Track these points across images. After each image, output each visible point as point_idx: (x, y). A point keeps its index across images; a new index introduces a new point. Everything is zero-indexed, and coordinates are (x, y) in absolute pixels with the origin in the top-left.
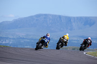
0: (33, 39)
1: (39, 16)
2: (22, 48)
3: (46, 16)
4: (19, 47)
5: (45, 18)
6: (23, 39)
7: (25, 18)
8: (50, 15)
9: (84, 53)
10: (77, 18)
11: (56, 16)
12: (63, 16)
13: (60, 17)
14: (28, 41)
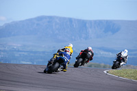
0: (31, 52)
1: (40, 19)
2: (17, 65)
3: (51, 18)
4: (12, 62)
5: (49, 22)
6: (19, 51)
7: (21, 21)
8: (57, 17)
9: (105, 72)
10: (95, 21)
11: (64, 18)
12: (75, 19)
13: (70, 20)
14: (26, 54)
